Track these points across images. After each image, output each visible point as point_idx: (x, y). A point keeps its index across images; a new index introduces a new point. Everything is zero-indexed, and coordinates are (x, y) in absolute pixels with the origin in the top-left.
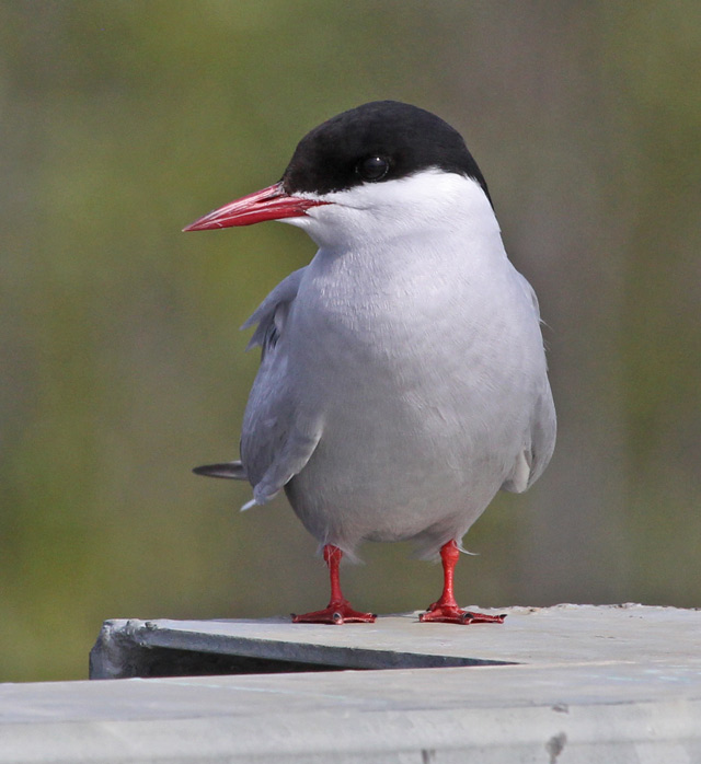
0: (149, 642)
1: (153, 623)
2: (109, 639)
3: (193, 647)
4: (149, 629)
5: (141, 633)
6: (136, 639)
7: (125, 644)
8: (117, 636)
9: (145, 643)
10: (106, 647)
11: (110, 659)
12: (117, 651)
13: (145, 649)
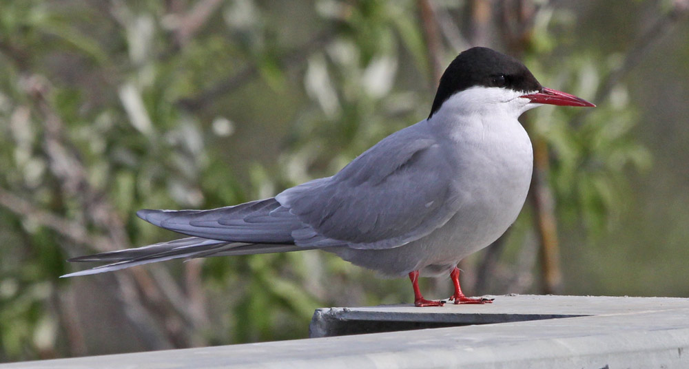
0: (345, 318)
1: (347, 308)
2: (321, 317)
3: (374, 318)
4: (345, 311)
5: (340, 314)
6: (337, 317)
7: (329, 320)
8: (325, 316)
9: (343, 318)
10: (319, 321)
11: (321, 327)
12: (325, 323)
13: (342, 322)
